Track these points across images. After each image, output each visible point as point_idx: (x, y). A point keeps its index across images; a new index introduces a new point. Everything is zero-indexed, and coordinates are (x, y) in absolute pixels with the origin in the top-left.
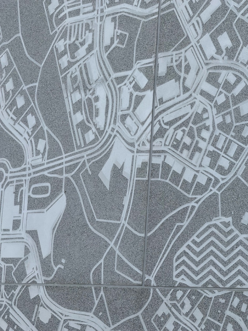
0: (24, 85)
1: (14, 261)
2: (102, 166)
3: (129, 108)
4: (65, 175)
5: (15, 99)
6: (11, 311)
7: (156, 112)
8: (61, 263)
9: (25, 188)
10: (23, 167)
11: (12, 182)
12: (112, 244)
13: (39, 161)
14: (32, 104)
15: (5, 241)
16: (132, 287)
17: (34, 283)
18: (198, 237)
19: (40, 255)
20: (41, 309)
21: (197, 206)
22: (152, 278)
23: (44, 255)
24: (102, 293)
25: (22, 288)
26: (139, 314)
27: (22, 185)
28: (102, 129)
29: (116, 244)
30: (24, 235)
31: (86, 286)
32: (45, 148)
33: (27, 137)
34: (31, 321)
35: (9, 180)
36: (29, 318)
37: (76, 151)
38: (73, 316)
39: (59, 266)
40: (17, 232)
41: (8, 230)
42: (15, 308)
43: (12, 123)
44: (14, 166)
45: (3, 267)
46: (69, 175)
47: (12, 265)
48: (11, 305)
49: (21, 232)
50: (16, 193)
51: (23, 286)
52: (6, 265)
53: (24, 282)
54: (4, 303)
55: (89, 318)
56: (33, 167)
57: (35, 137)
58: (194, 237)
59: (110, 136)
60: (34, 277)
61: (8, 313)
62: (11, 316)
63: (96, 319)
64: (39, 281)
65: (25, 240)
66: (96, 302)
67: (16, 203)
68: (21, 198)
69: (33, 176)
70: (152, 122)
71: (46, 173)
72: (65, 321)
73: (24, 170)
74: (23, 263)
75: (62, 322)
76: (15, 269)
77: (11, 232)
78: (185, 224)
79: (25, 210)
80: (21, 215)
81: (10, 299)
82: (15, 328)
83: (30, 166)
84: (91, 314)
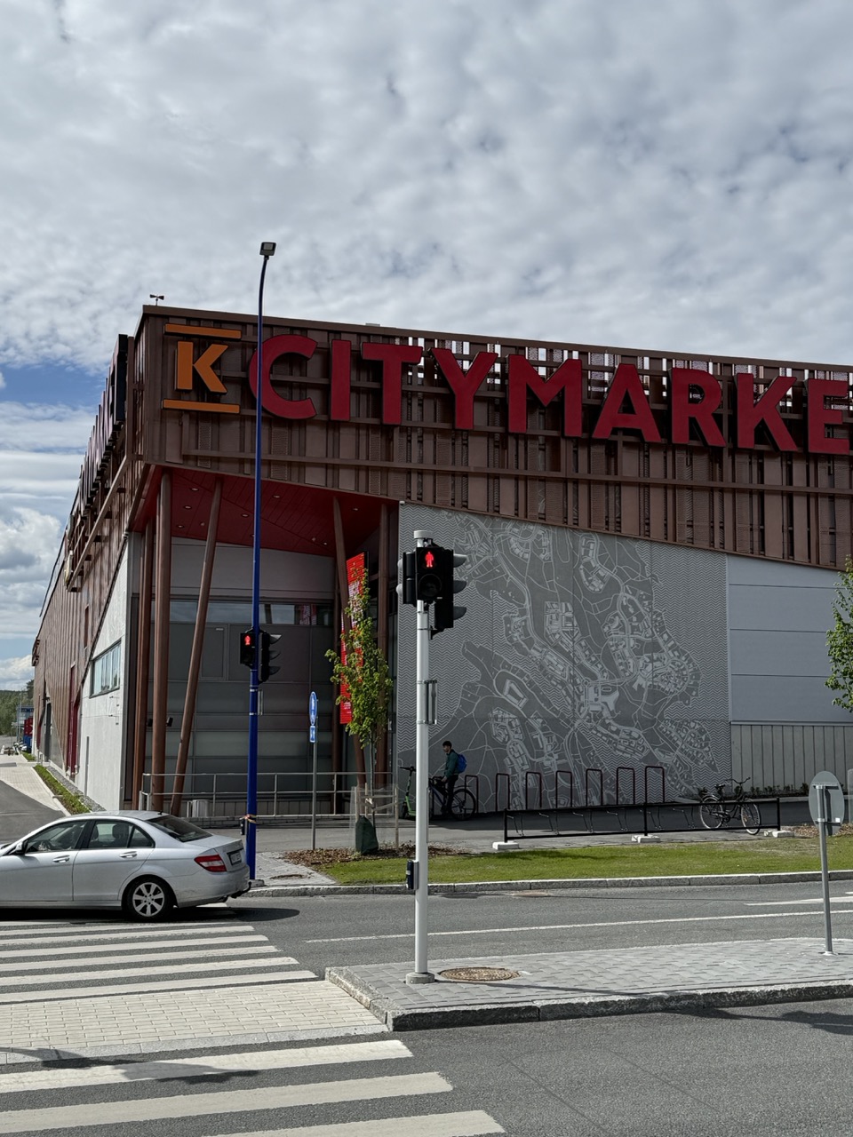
0: (594, 654)
1: (597, 711)
2: (634, 684)
4: (617, 686)
5: (590, 658)
9: (599, 688)
10: (597, 681)
11: (593, 685)
14: (600, 660)
15: (592, 705)
18: (672, 706)
20: (612, 726)
23: (611, 710)
24: (638, 722)
28: (632, 672)
31: (630, 719)
32: (607, 676)
33: (598, 671)
37: (622, 678)
38: (626, 728)
39: (618, 713)
40: (597, 702)
43: (591, 666)
44: (593, 680)
46: (620, 685)
50: (595, 689)
52: (593, 713)
53: (603, 718)
55: (633, 729)
56: (603, 681)
57: (602, 672)
58: (669, 706)
59: (636, 675)
60: (607, 717)
62: (598, 729)
63: (636, 729)
64: (610, 718)
65: (601, 705)
66: (636, 724)
67: (595, 693)
68: (598, 691)
69: (602, 684)
70: (653, 673)
71: (608, 684)
72: (623, 730)
74: (601, 713)
76: (598, 714)
77: (594, 702)
78: (667, 703)
79: (600, 695)
81: (597, 723)
83: (600, 681)
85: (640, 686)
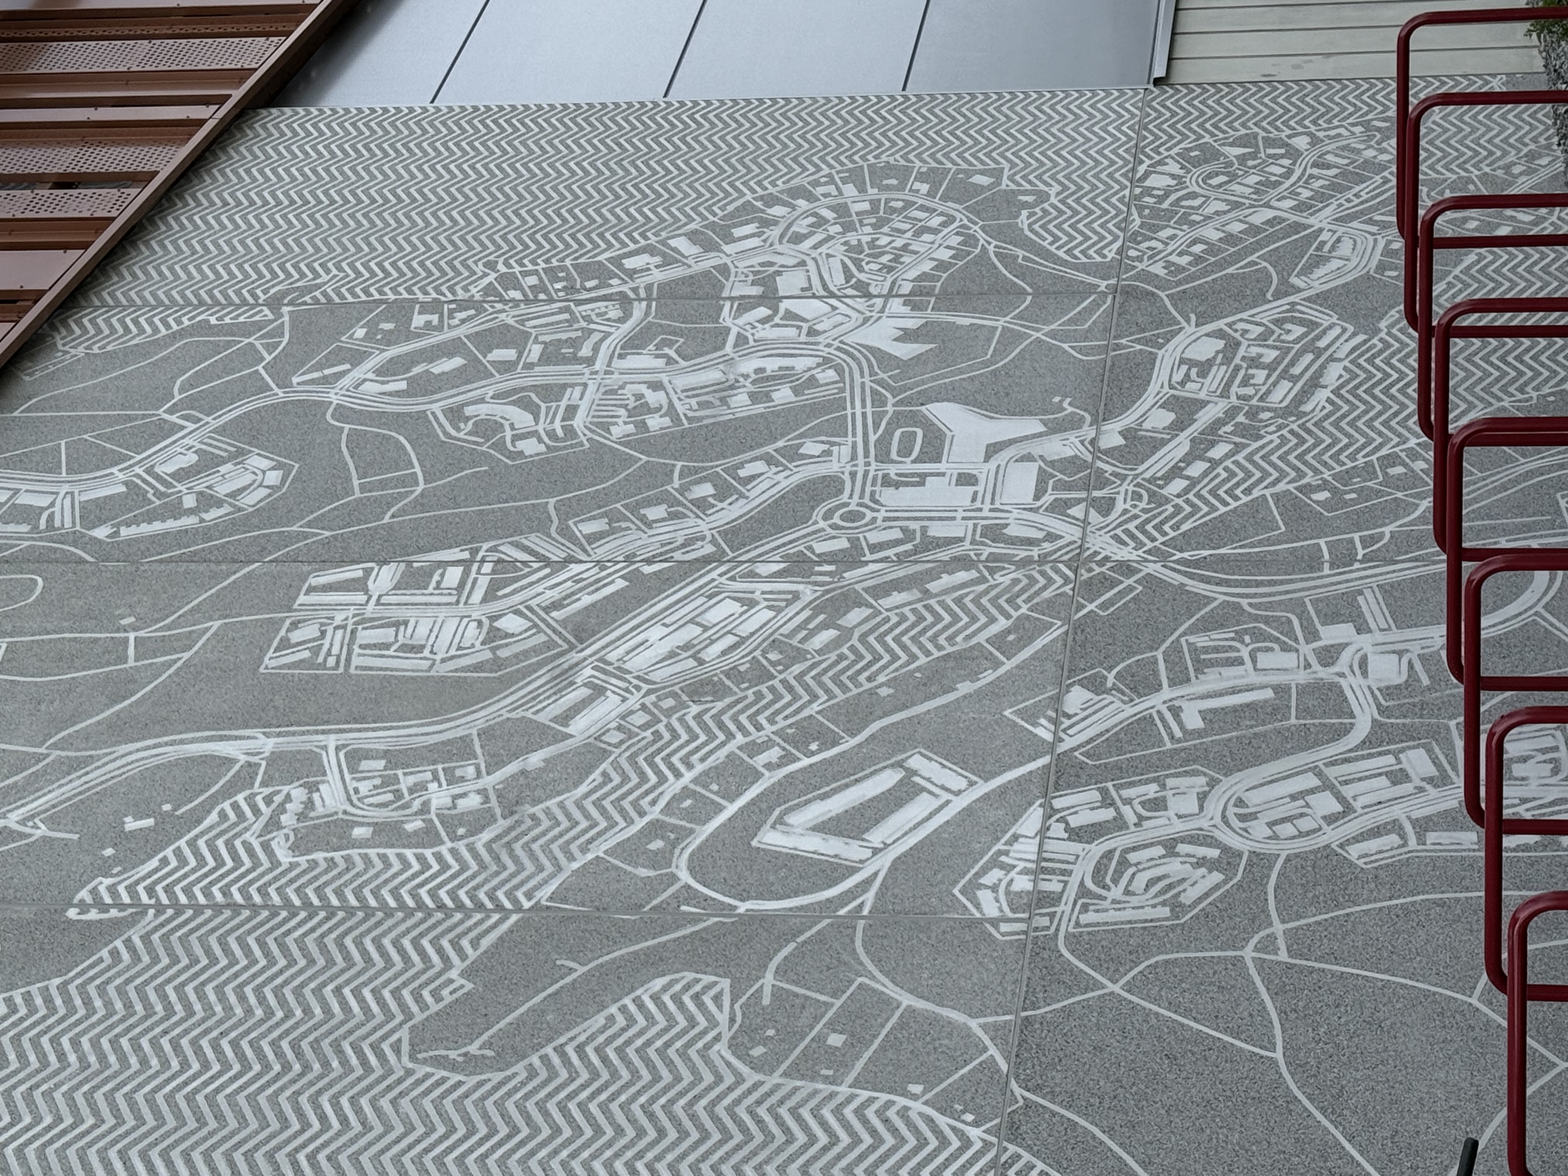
0: (669, 488)
1: (1042, 480)
2: (890, 355)
3: (799, 328)
4: (890, 408)
5: (691, 501)
6: (1147, 475)
7: (823, 293)
8: (1061, 402)
9: (892, 470)
10: (847, 478)
11: (873, 494)
12: (1036, 335)
13: (846, 451)
14: (718, 469)
15: (997, 497)
16: (1117, 306)
17: (1093, 442)
18: (1045, 239)
19: (1040, 435)
20: (1147, 425)
21: (994, 243)
22: (1103, 285)
23: (1041, 429)
24: (1124, 341)
25: (1103, 461)
26: (1162, 295)
27: (885, 476)
28: (820, 360)
29: (1037, 330)
30: (992, 465)
31: (1109, 363)
32: (823, 442)
33: (788, 473)
34: (1170, 440)
35: (867, 500)
36: (1163, 443)
37: (847, 394)
38: (1164, 377)
39: (1065, 405)
40: (982, 478)
41: (976, 493)
42: (1141, 468)
43: (742, 502)
44: (841, 491)
45: (1053, 497)
46: (891, 400)
47: (1051, 482)
48: (1136, 476)
49: (985, 471)
50: (897, 485)
51: (1099, 458)
52: (1050, 491)
53: (1089, 458)
54: (1131, 488)
55: (1167, 355)
56: (854, 457)
57: (791, 460)
58: (1045, 244)
59: (838, 349)
60: (1082, 442)
61: (1152, 480)
62: (1159, 475)
63: (1170, 346)
64: (1092, 434)
65: (1003, 464)
66: (1139, 347)
67: (922, 484)
68: (913, 475)
69: (872, 459)
70: (838, 298)
71: (873, 438)
72: (1171, 387)
73: (853, 475)
74: (1052, 464)
75: (1172, 392)
76: (1060, 476)
77: (980, 488)
78: (1020, 253)
79: (941, 467)
80: (949, 472)
81: (1123, 478)
82: (1182, 465)
83: (848, 467)
84: (1160, 353)
85: (906, 336)
